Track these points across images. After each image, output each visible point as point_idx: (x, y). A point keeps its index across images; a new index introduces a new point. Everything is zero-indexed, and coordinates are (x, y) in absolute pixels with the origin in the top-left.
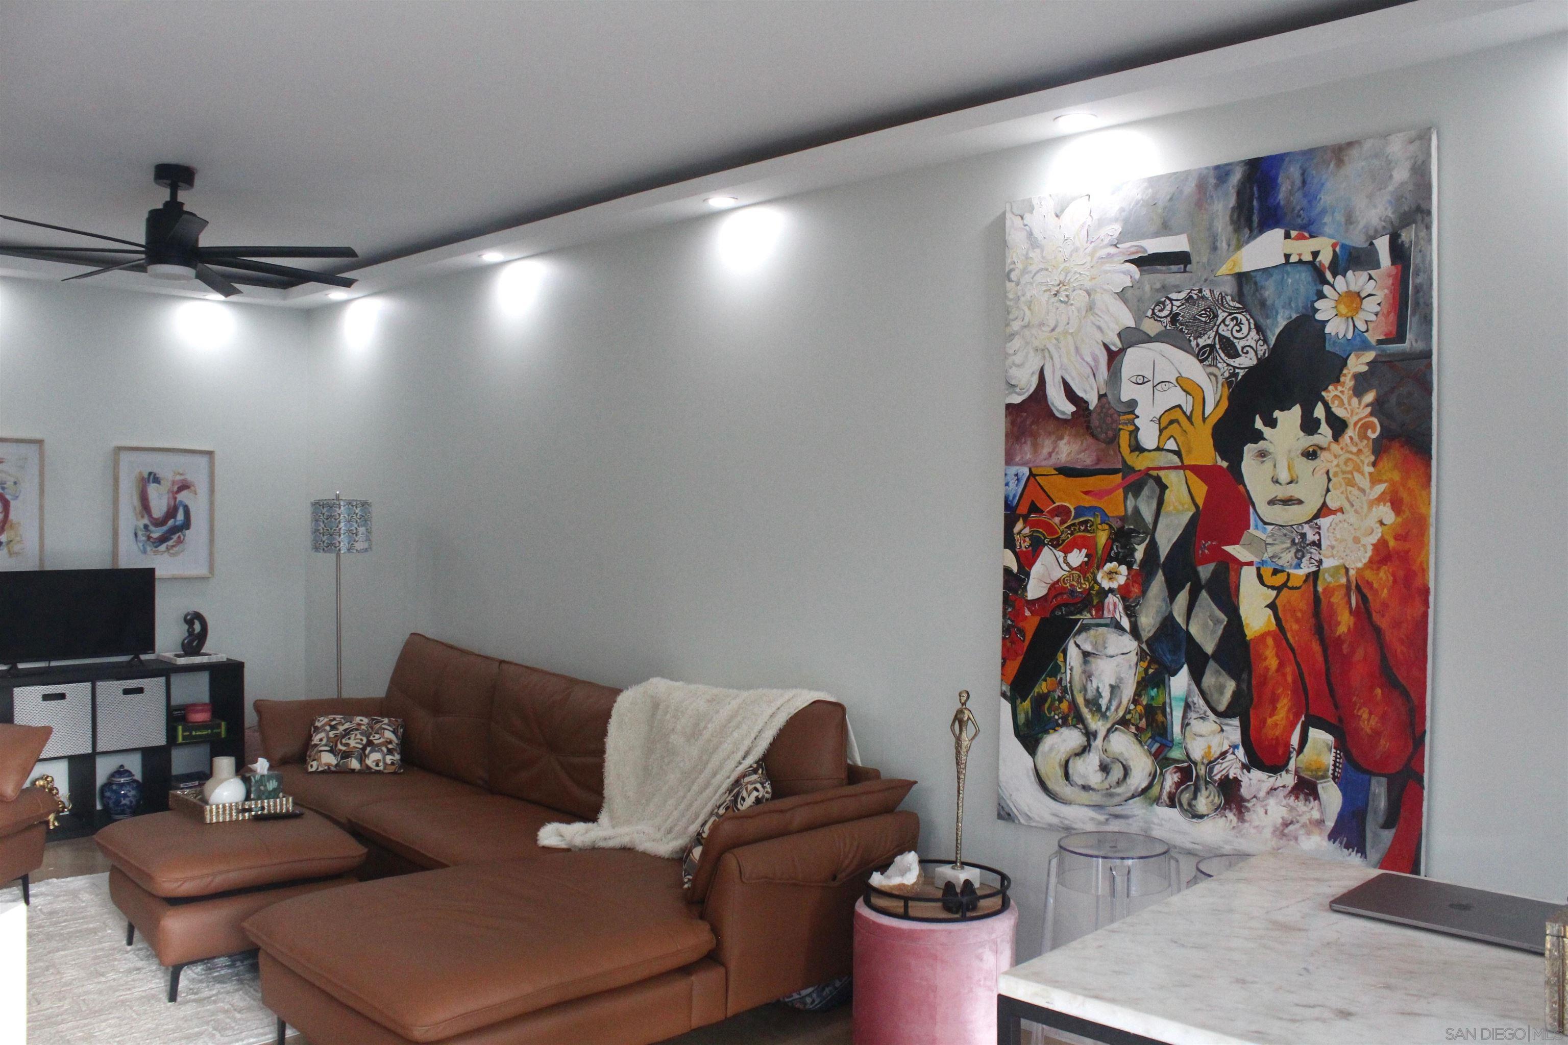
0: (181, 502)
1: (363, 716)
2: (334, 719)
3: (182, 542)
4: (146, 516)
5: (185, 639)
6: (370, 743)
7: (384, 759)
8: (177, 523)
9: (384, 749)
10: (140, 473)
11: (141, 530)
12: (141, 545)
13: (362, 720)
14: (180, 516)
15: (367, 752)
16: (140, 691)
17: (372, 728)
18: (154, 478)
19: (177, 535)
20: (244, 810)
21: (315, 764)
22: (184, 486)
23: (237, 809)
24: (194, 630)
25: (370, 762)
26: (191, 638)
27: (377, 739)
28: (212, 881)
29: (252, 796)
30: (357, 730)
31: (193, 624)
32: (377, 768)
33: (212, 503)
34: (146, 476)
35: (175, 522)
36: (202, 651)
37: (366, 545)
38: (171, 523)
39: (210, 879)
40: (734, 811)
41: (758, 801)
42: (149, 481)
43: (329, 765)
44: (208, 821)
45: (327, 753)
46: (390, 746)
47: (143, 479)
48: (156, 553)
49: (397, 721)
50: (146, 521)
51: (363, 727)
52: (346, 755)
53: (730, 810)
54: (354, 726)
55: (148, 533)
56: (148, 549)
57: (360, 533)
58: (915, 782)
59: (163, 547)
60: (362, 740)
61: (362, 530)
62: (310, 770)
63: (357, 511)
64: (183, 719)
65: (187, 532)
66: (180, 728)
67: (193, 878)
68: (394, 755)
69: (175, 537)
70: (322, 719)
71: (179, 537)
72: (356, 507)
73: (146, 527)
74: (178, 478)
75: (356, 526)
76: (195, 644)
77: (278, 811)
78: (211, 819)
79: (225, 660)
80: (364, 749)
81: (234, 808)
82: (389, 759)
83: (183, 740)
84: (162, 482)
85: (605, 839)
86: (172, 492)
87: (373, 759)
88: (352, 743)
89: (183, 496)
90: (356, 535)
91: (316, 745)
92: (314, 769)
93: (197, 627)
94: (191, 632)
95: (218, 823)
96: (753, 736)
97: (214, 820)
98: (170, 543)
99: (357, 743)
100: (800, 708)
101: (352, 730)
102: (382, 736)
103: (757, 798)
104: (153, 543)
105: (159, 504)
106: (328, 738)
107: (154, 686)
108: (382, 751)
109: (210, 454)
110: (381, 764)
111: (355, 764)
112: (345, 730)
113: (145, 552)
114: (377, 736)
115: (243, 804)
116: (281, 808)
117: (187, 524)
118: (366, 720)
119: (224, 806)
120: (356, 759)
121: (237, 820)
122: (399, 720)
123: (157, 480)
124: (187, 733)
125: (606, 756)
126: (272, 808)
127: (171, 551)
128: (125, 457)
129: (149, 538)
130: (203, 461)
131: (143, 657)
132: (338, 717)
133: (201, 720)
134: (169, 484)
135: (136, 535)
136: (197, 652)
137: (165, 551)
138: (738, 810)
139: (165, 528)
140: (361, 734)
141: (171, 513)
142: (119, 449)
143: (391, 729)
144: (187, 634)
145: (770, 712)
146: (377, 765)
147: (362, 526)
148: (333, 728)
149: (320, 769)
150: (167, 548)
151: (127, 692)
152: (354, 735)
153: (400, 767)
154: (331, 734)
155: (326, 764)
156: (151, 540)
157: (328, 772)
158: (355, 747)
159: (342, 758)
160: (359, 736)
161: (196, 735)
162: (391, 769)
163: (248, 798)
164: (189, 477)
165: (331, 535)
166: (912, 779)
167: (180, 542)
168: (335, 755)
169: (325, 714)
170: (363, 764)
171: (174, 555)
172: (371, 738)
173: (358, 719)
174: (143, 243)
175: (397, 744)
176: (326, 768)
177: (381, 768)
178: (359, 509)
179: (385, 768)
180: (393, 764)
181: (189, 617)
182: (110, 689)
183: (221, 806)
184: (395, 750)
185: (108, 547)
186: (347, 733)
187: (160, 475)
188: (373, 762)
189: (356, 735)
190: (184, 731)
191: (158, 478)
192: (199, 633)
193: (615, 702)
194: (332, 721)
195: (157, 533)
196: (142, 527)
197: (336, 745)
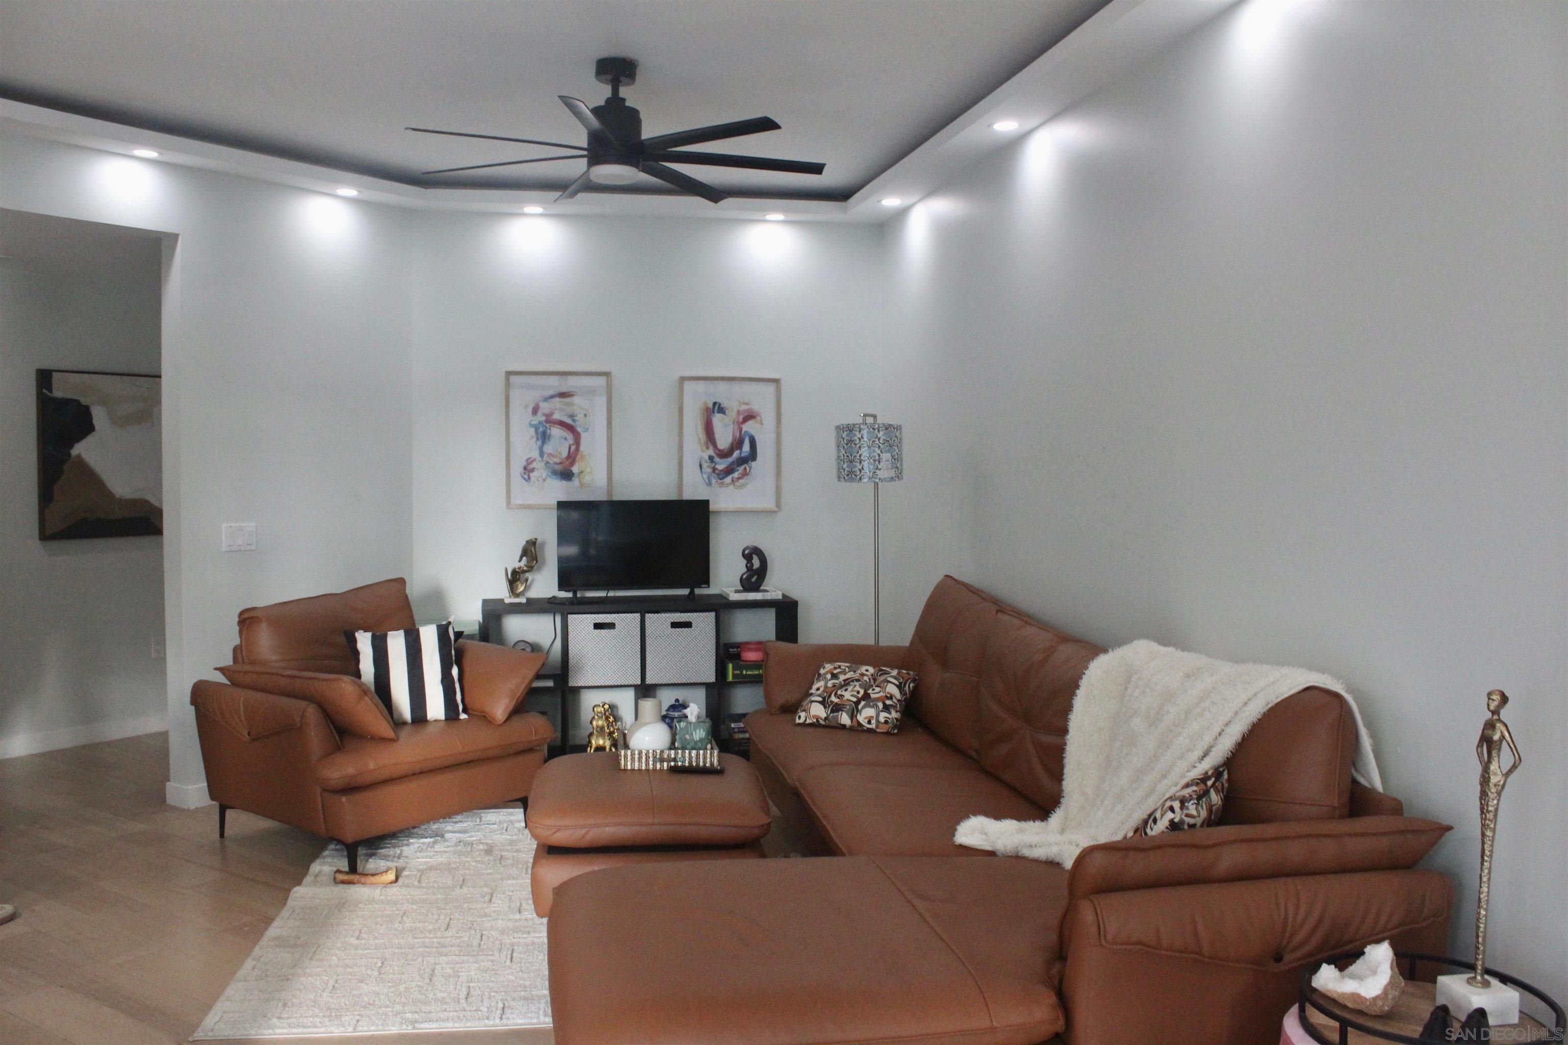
0: (746, 432)
1: (868, 665)
2: (839, 667)
3: (747, 474)
4: (711, 448)
5: (744, 574)
6: (866, 696)
7: (878, 716)
8: (743, 455)
9: (880, 705)
10: (706, 403)
11: (706, 462)
12: (705, 476)
13: (867, 671)
14: (746, 447)
15: (860, 707)
16: (688, 625)
17: (875, 680)
18: (718, 408)
19: (743, 467)
20: (662, 760)
21: (803, 715)
22: (750, 416)
23: (655, 757)
24: (752, 565)
25: (861, 718)
26: (748, 573)
27: (875, 693)
28: (586, 834)
29: (676, 745)
30: (858, 680)
31: (752, 558)
32: (869, 726)
33: (778, 434)
34: (711, 406)
35: (741, 453)
36: (761, 588)
37: (892, 473)
38: (736, 454)
39: (584, 831)
40: (1141, 835)
41: (1174, 826)
42: (714, 412)
43: (818, 718)
44: (623, 767)
45: (818, 704)
46: (888, 702)
47: (707, 409)
48: (722, 485)
49: (908, 674)
50: (711, 452)
51: (866, 678)
52: (837, 708)
53: (1138, 834)
54: (857, 676)
55: (713, 465)
56: (713, 481)
57: (884, 459)
58: (1449, 828)
59: (728, 480)
60: (858, 692)
61: (886, 456)
62: (798, 721)
63: (879, 435)
64: (736, 657)
65: (753, 464)
66: (730, 666)
67: (567, 827)
68: (890, 713)
69: (741, 469)
70: (827, 666)
71: (745, 469)
72: (879, 431)
73: (711, 458)
74: (744, 407)
75: (879, 452)
76: (754, 579)
77: (701, 764)
78: (626, 765)
79: (780, 597)
80: (857, 703)
81: (651, 755)
82: (883, 716)
83: (733, 678)
84: (727, 411)
85: (1031, 846)
86: (738, 423)
87: (866, 714)
88: (848, 695)
89: (748, 427)
90: (879, 462)
91: (811, 694)
92: (802, 721)
93: (756, 563)
94: (749, 568)
95: (633, 770)
96: (1217, 730)
97: (629, 767)
98: (736, 475)
99: (852, 696)
100: (1286, 696)
101: (853, 681)
102: (883, 689)
103: (1172, 821)
104: (718, 475)
105: (724, 437)
106: (826, 687)
107: (704, 622)
108: (877, 706)
109: (776, 381)
110: (873, 722)
111: (845, 719)
112: (845, 681)
113: (710, 484)
114: (877, 689)
115: (662, 752)
116: (705, 762)
117: (753, 456)
118: (871, 670)
119: (640, 753)
120: (847, 713)
121: (655, 770)
122: (912, 673)
123: (722, 410)
124: (738, 672)
125: (1068, 737)
126: (694, 759)
127: (737, 484)
128: (688, 387)
129: (714, 469)
130: (770, 389)
131: (698, 591)
132: (844, 665)
133: (754, 659)
134: (734, 414)
135: (701, 466)
136: (756, 588)
137: (730, 484)
138: (1146, 834)
139: (730, 460)
140: (861, 686)
141: (737, 444)
142: (683, 379)
143: (897, 683)
144: (745, 570)
145: (1244, 697)
146: (869, 722)
147: (886, 452)
148: (834, 676)
149: (808, 721)
150: (733, 480)
151: (675, 625)
152: (852, 687)
153: (894, 728)
154: (830, 684)
155: (814, 717)
156: (716, 472)
157: (816, 725)
158: (848, 700)
159: (832, 711)
160: (857, 688)
161: (746, 675)
162: (883, 729)
163: (672, 746)
164: (755, 407)
165: (851, 462)
166: (1446, 823)
167: (745, 474)
168: (825, 707)
169: (831, 661)
170: (854, 720)
171: (741, 487)
172: (870, 691)
173: (863, 669)
174: (585, 145)
175: (899, 701)
176: (815, 720)
177: (873, 726)
178: (881, 433)
179: (877, 727)
180: (886, 722)
181: (747, 552)
182: (658, 622)
183: (636, 752)
184: (894, 707)
185: (674, 477)
186: (847, 682)
187: (725, 404)
188: (866, 718)
189: (855, 686)
190: (734, 669)
191: (722, 408)
192: (758, 569)
193: (1087, 668)
194: (835, 668)
195: (722, 465)
196: (707, 458)
197: (830, 696)
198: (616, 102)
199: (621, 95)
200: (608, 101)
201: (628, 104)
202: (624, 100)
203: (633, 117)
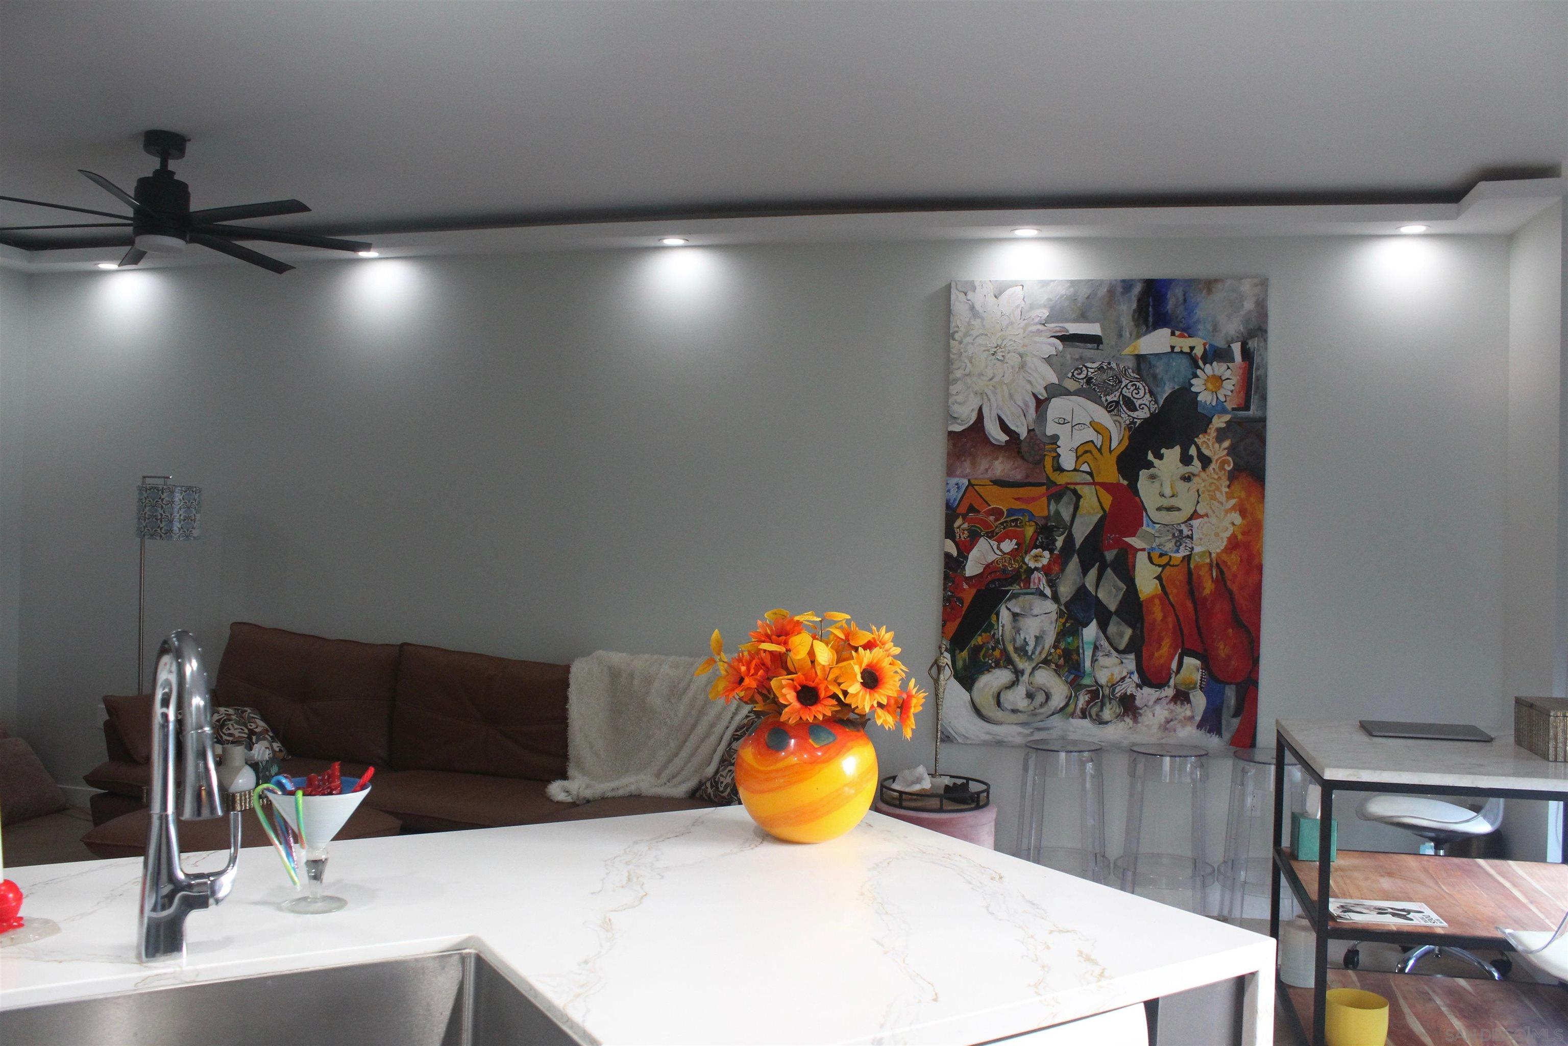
9: (268, 737)
17: (242, 717)
30: (229, 720)
46: (270, 734)
51: (234, 717)
54: (224, 716)
57: (197, 519)
61: (198, 516)
63: (196, 497)
68: (278, 743)
75: (195, 512)
82: (276, 746)
90: (194, 522)
102: (256, 724)
114: (253, 725)
125: (569, 721)
147: (198, 513)
153: (288, 754)
180: (280, 750)
198: (164, 174)
199: (170, 168)
200: (156, 172)
201: (176, 177)
202: (173, 173)
203: (182, 191)
